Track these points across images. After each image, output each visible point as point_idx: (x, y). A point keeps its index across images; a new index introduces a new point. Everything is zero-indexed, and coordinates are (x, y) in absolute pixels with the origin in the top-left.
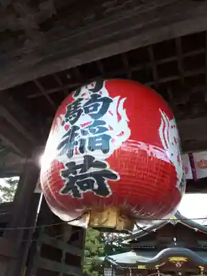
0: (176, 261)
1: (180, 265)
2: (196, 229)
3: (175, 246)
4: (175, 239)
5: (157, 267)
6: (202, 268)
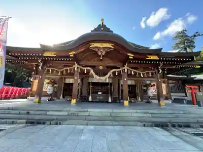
1: (104, 53)
6: (131, 56)
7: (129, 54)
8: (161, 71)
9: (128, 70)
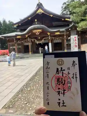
0: (36, 32)
1: (38, 34)
2: (51, 16)
3: (36, 24)
4: (36, 20)
5: (27, 36)
6: (49, 34)
7: (48, 33)
8: (65, 37)
9: (50, 38)
